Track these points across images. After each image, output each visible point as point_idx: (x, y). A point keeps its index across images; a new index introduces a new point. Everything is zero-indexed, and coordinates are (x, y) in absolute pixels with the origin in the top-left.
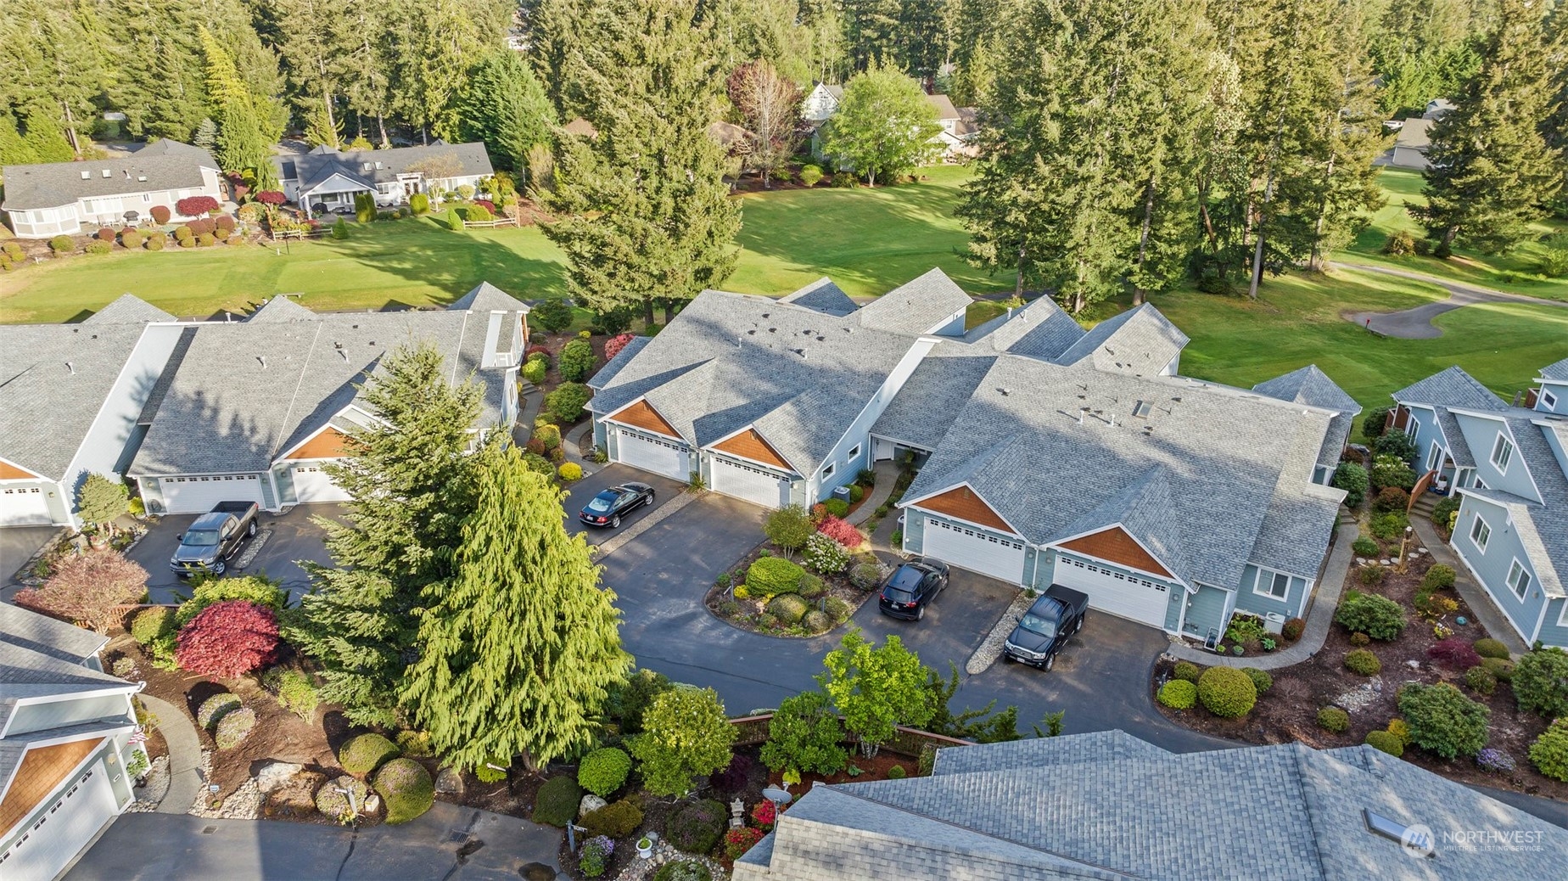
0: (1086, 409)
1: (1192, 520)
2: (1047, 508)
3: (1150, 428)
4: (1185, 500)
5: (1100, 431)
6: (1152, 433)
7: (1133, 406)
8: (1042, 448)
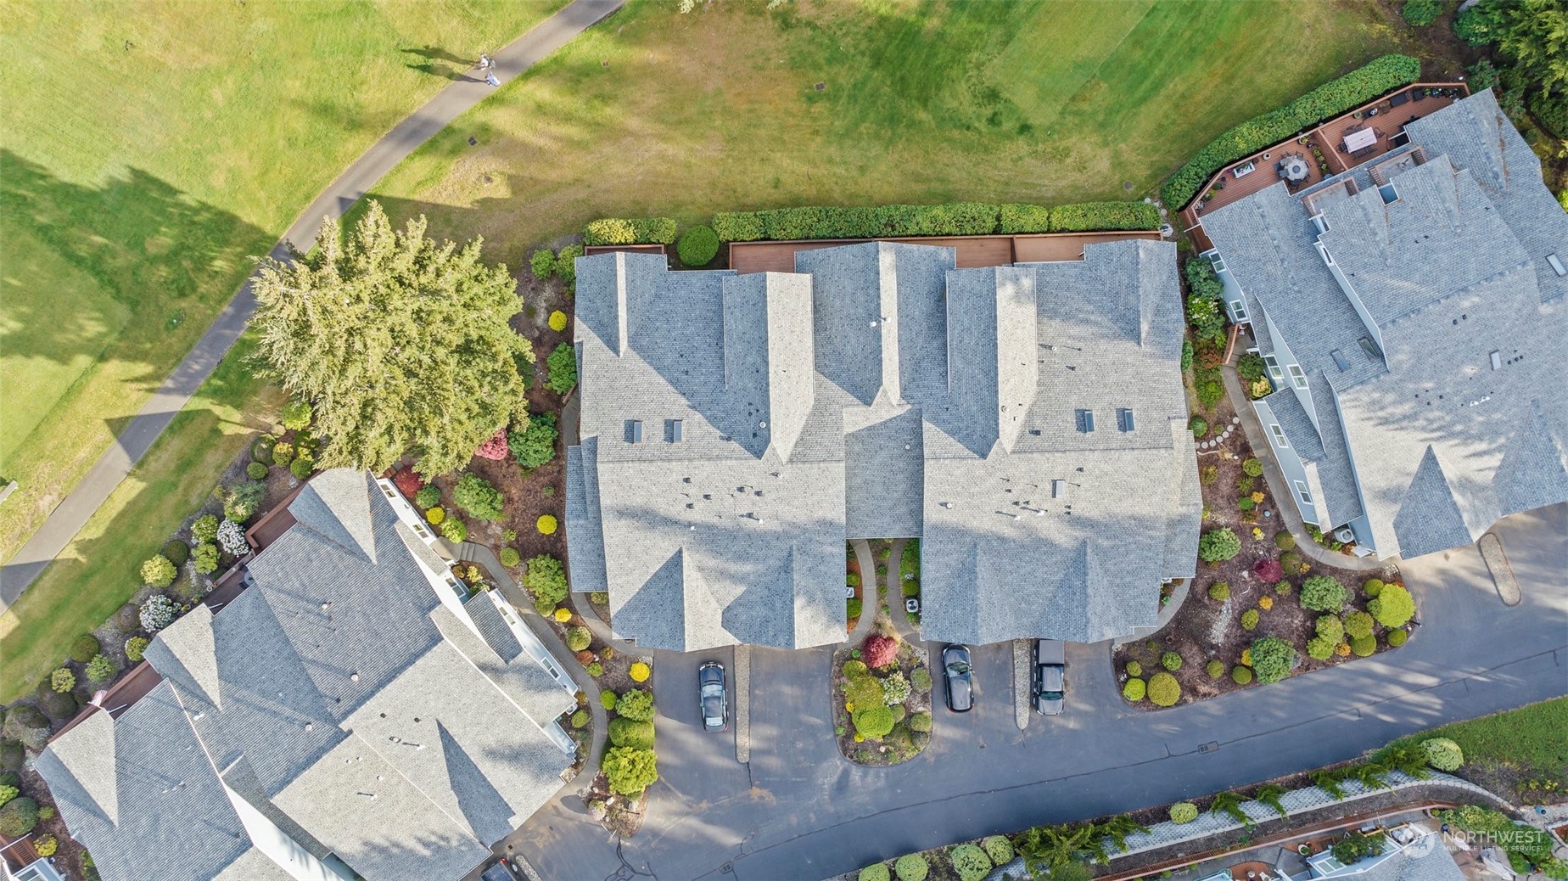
0: (1016, 503)
1: (1118, 581)
2: (1023, 605)
3: (1069, 507)
4: (1110, 565)
5: (1034, 522)
6: (1071, 511)
7: (1049, 487)
8: (999, 553)
